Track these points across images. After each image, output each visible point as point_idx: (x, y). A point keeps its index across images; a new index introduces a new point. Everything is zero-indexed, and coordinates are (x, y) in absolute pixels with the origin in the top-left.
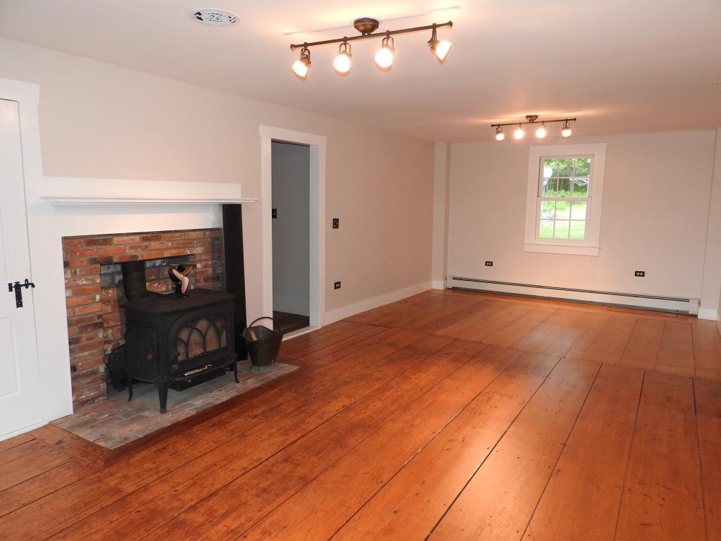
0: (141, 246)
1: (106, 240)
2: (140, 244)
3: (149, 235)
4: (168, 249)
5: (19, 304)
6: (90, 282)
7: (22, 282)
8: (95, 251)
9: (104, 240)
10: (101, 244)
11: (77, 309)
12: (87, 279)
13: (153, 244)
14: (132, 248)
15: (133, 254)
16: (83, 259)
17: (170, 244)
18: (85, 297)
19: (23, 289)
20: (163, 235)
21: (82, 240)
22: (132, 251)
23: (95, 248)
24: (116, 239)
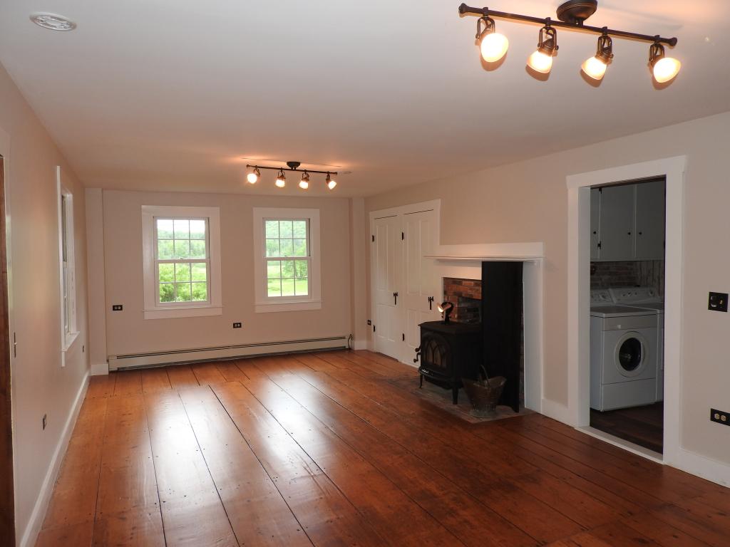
0: (474, 289)
3: (479, 282)
5: (431, 308)
7: (432, 298)
8: (456, 288)
9: (459, 282)
10: (458, 284)
14: (471, 289)
16: (451, 291)
19: (432, 301)
24: (464, 282)
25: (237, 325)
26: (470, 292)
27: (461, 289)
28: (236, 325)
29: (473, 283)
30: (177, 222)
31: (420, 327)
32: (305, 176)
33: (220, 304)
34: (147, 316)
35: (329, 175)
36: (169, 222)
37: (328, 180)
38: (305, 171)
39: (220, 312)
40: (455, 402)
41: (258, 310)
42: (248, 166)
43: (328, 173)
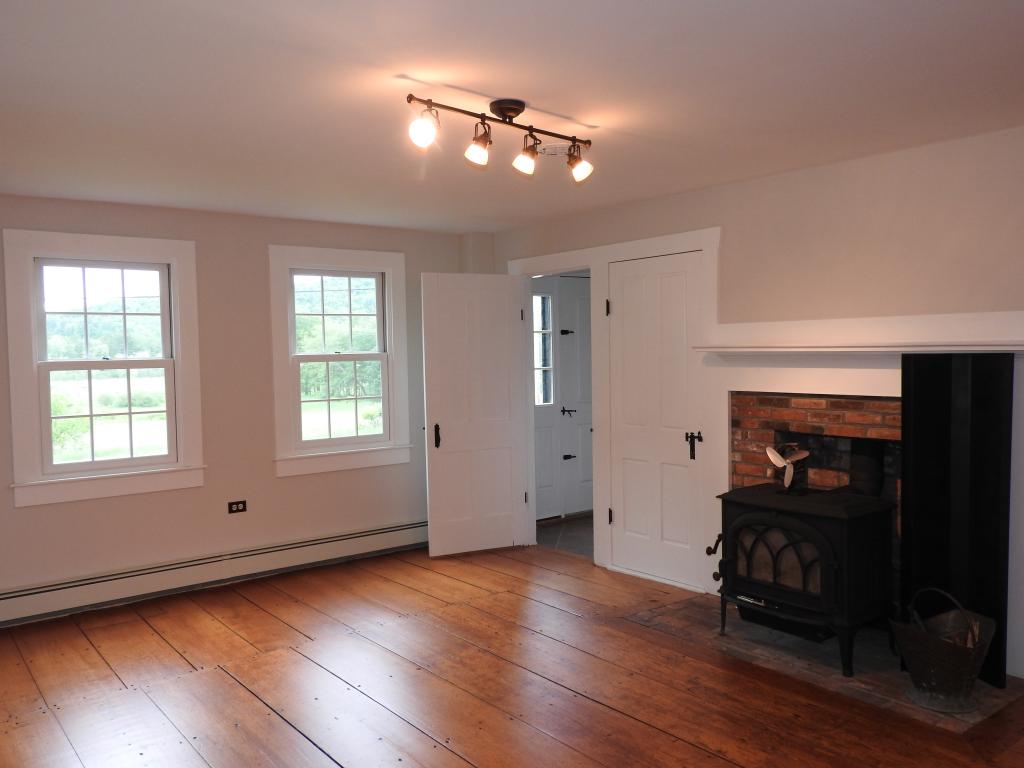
0: (828, 415)
1: (782, 399)
2: (828, 412)
3: (843, 400)
4: (874, 425)
5: (693, 456)
6: (759, 451)
7: (696, 435)
8: (767, 413)
9: (779, 400)
10: (776, 405)
11: (746, 478)
12: (758, 446)
13: (849, 415)
14: (816, 415)
15: (816, 424)
16: (755, 420)
17: (878, 419)
18: (753, 467)
19: (696, 441)
20: (867, 402)
21: (755, 397)
22: (815, 420)
23: (769, 409)
24: (794, 400)
25: (237, 507)
26: (812, 421)
27: (785, 414)
28: (234, 508)
29: (823, 401)
30: (93, 273)
31: (720, 501)
32: (531, 142)
33: (198, 462)
34: (22, 499)
35: (576, 148)
36: (72, 273)
37: (573, 158)
38: (530, 129)
39: (198, 480)
40: (849, 671)
41: (282, 471)
42: (410, 98)
43: (573, 139)
